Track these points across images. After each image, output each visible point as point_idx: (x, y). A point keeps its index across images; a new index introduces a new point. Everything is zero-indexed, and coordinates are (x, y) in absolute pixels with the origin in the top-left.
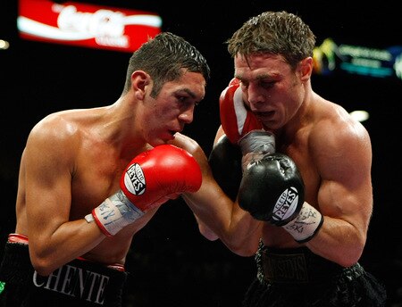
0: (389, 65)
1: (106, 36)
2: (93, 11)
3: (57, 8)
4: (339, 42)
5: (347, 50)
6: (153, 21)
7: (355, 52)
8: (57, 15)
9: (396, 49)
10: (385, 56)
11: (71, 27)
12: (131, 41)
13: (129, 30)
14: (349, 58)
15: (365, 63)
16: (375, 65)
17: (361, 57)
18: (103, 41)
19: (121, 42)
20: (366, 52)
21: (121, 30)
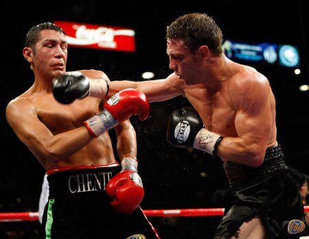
0: (260, 54)
1: (104, 42)
2: (96, 28)
3: (75, 27)
4: (234, 41)
5: (238, 46)
6: (130, 33)
7: (242, 47)
8: (75, 31)
9: (264, 45)
10: (258, 48)
11: (83, 38)
12: (118, 45)
13: (117, 38)
14: (239, 51)
15: (248, 53)
16: (253, 54)
17: (246, 50)
18: (102, 45)
19: (113, 45)
20: (248, 47)
21: (111, 38)
